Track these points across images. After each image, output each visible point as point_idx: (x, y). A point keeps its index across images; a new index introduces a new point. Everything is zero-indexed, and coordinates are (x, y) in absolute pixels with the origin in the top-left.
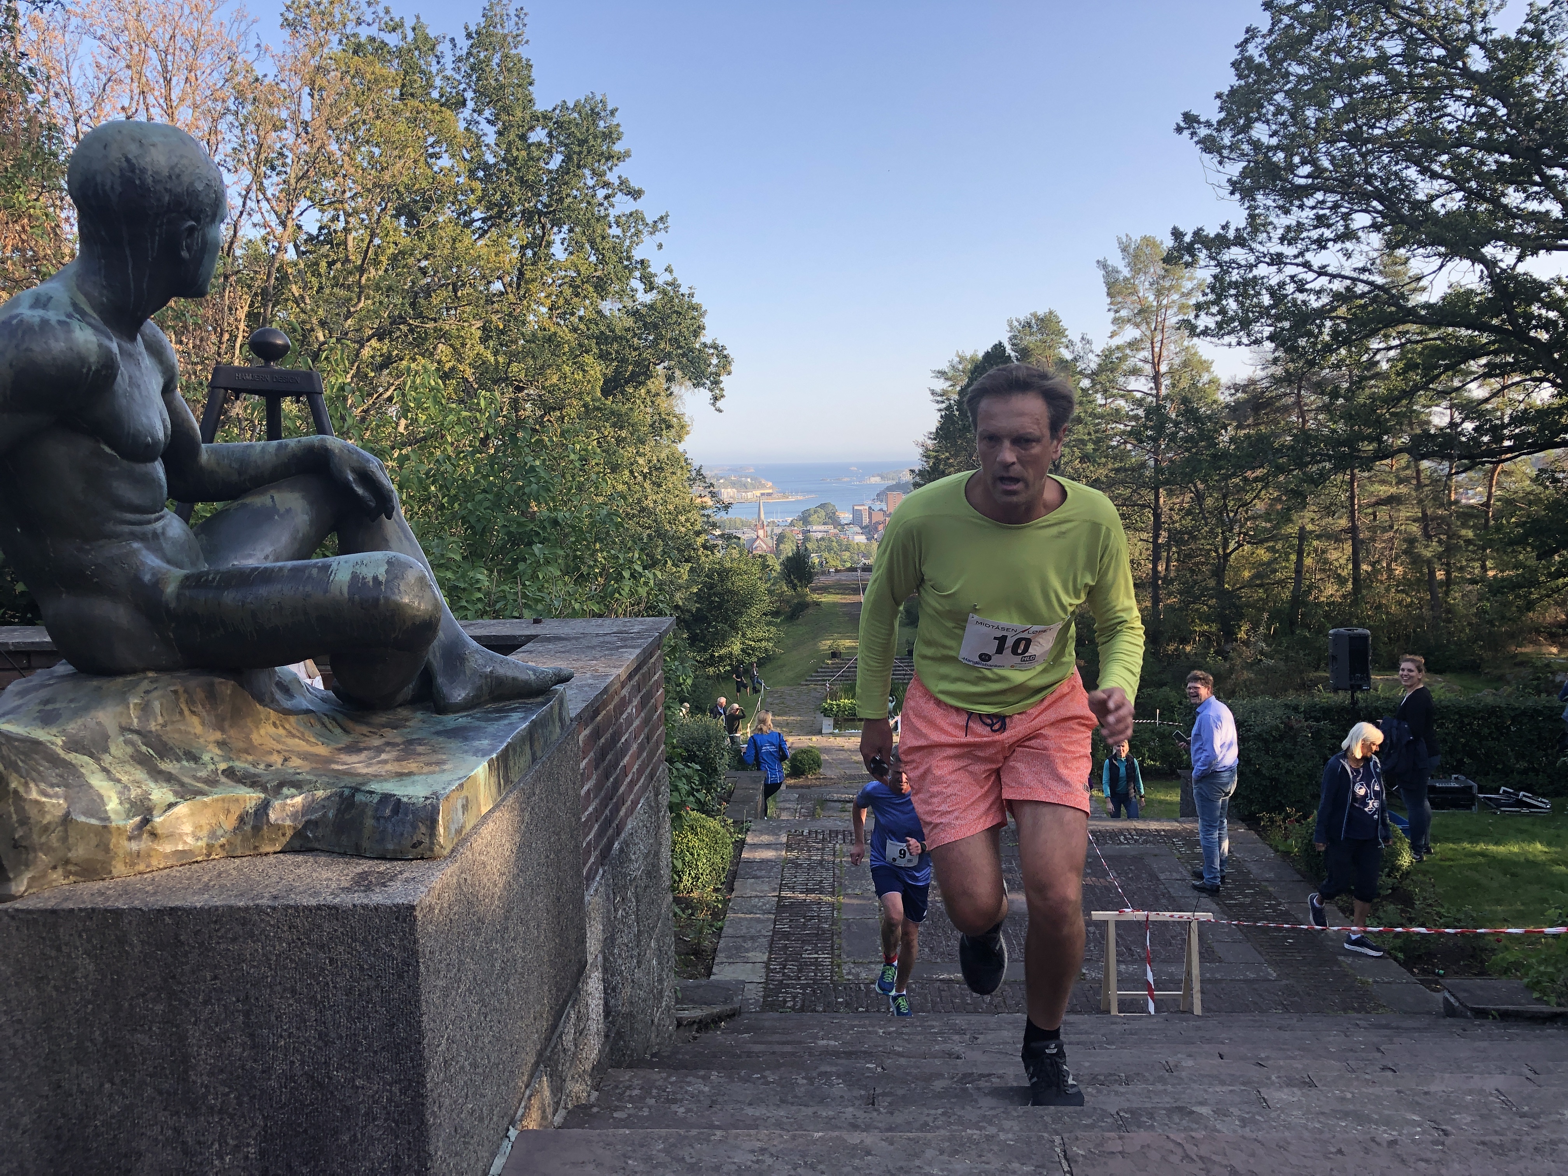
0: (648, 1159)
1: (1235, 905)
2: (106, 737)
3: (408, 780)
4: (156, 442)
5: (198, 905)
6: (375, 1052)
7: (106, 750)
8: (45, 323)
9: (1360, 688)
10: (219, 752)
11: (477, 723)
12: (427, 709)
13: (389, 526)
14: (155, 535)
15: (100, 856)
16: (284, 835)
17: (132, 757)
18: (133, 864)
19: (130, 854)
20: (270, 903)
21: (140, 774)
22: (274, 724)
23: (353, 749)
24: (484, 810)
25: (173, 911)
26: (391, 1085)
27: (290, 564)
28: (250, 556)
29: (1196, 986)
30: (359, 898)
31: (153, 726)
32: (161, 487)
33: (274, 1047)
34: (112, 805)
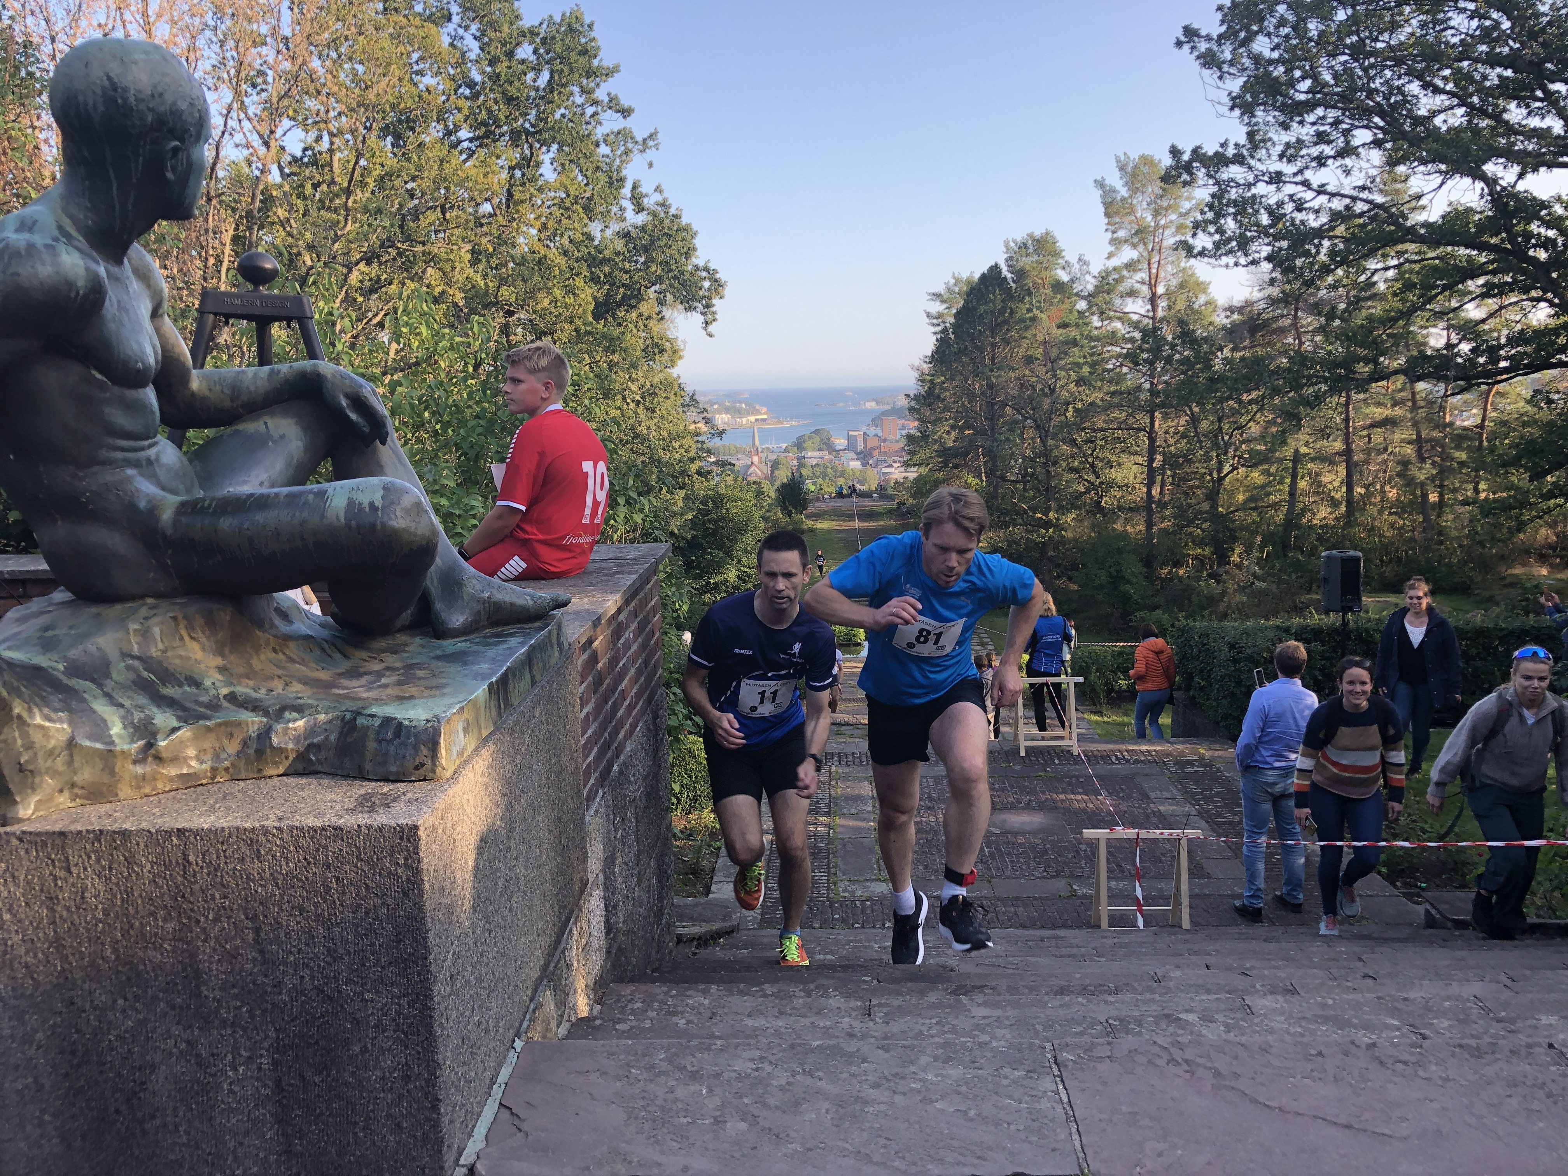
0: (651, 1068)
1: (1224, 823)
2: (107, 664)
3: (408, 704)
4: (147, 368)
5: (206, 826)
6: (383, 967)
7: (108, 675)
8: (31, 247)
9: (1351, 609)
10: (220, 677)
11: (476, 648)
12: (425, 634)
13: (384, 452)
14: (149, 462)
15: (106, 779)
16: (287, 758)
17: (133, 682)
18: (139, 787)
19: (136, 777)
20: (276, 824)
21: (142, 700)
22: (275, 650)
23: (354, 673)
24: (485, 733)
25: (181, 832)
26: (399, 998)
27: (286, 490)
28: (245, 482)
29: (1185, 901)
30: (363, 819)
31: (154, 652)
32: (152, 412)
33: (285, 964)
34: (116, 729)
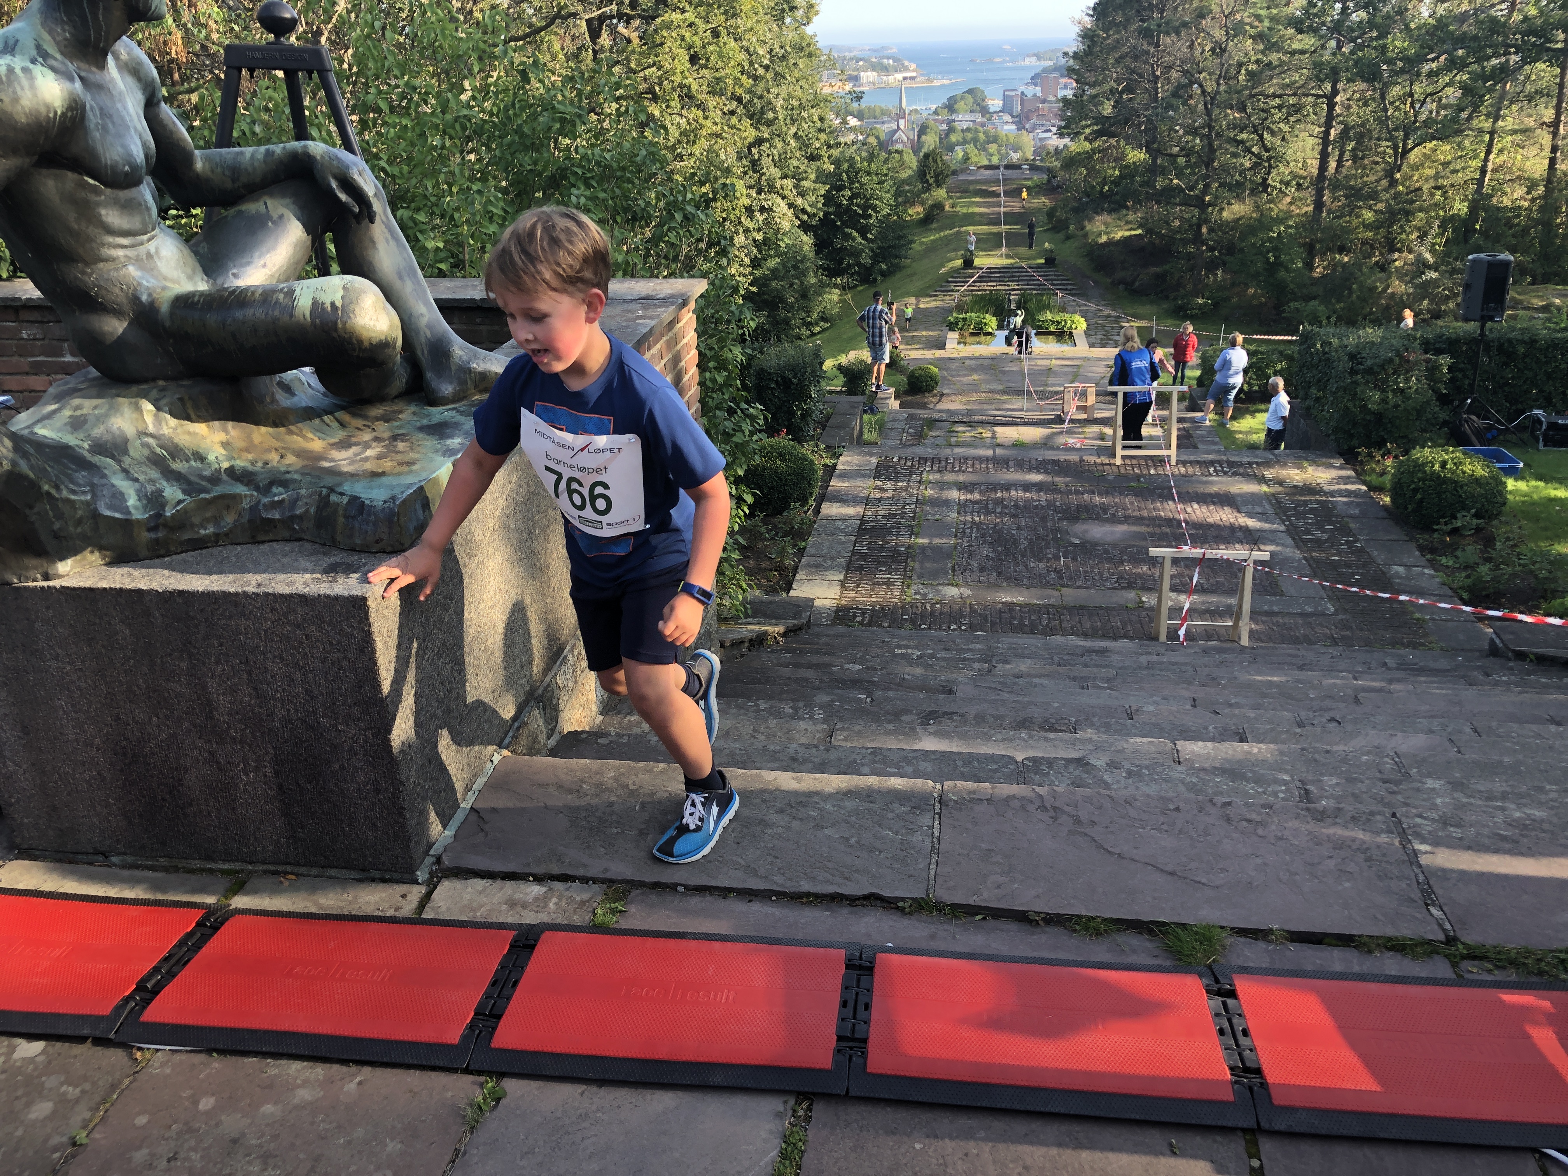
0: (599, 784)
2: (126, 441)
4: (134, 167)
5: (200, 590)
7: (126, 452)
8: (11, 71)
9: (1491, 319)
10: (224, 452)
11: (458, 418)
14: (149, 256)
16: (275, 527)
17: (147, 458)
20: (255, 591)
21: (154, 474)
22: (275, 425)
23: (344, 444)
28: (248, 263)
29: (1246, 620)
30: (324, 589)
31: (165, 429)
32: (148, 209)
34: (132, 501)
